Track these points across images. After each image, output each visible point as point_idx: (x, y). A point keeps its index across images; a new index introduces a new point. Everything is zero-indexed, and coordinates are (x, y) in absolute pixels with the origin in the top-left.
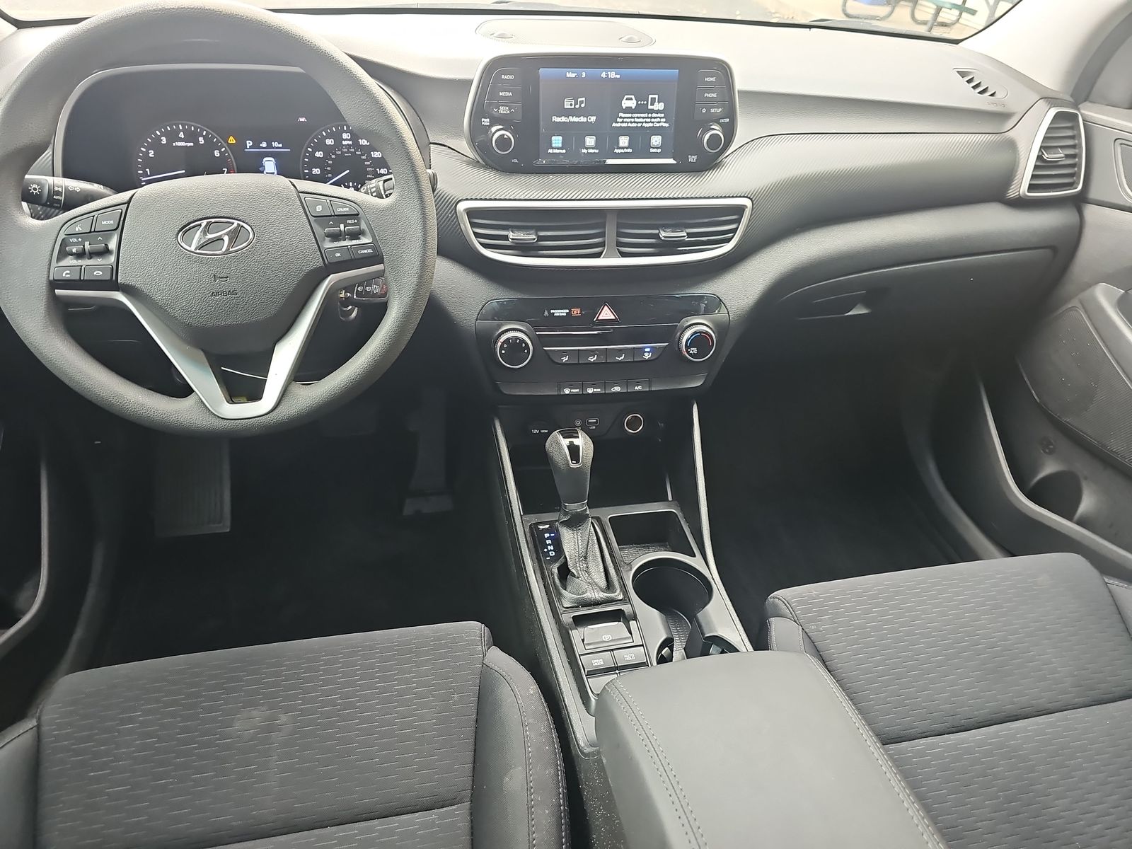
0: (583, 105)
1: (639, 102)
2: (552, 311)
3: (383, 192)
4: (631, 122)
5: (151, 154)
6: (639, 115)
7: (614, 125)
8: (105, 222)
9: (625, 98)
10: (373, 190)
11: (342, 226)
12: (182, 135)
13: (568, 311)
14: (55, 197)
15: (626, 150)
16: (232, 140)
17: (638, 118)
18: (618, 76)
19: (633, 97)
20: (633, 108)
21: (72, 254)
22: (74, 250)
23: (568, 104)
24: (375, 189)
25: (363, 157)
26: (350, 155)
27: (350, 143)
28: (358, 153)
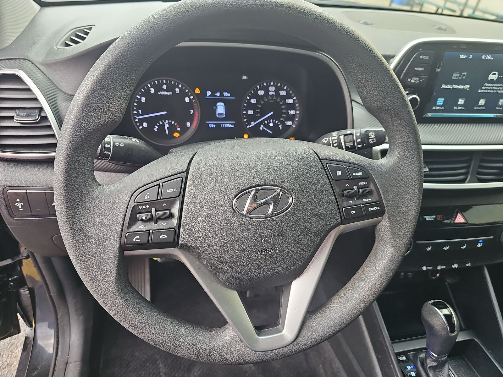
0: (464, 78)
1: (500, 77)
2: (425, 217)
3: (343, 144)
4: (490, 90)
5: (143, 100)
6: (496, 85)
7: (479, 91)
8: (170, 190)
9: (492, 73)
10: (334, 142)
11: (355, 188)
12: (164, 87)
13: (434, 217)
14: (105, 152)
15: (482, 108)
16: (197, 91)
17: (496, 87)
18: (492, 59)
19: (497, 73)
20: (495, 80)
21: (142, 220)
22: (144, 218)
23: (455, 76)
24: (336, 141)
25: (281, 103)
26: (273, 101)
27: (274, 93)
28: (278, 100)
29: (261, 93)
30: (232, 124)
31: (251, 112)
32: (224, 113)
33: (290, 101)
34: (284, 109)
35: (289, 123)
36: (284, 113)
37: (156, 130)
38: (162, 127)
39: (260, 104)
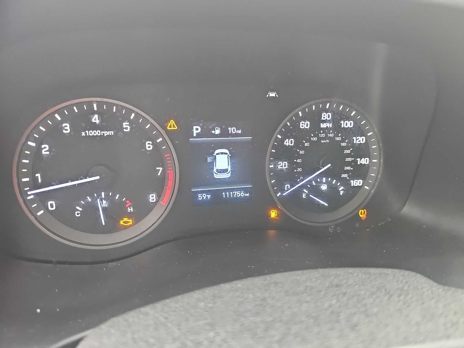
5: (45, 150)
12: (96, 119)
16: (172, 125)
25: (343, 144)
26: (328, 141)
27: (330, 125)
28: (338, 139)
29: (305, 125)
30: (246, 190)
31: (283, 165)
32: (229, 170)
33: (360, 140)
34: (348, 155)
35: (357, 183)
36: (349, 164)
37: (77, 214)
38: (92, 208)
39: (303, 148)
